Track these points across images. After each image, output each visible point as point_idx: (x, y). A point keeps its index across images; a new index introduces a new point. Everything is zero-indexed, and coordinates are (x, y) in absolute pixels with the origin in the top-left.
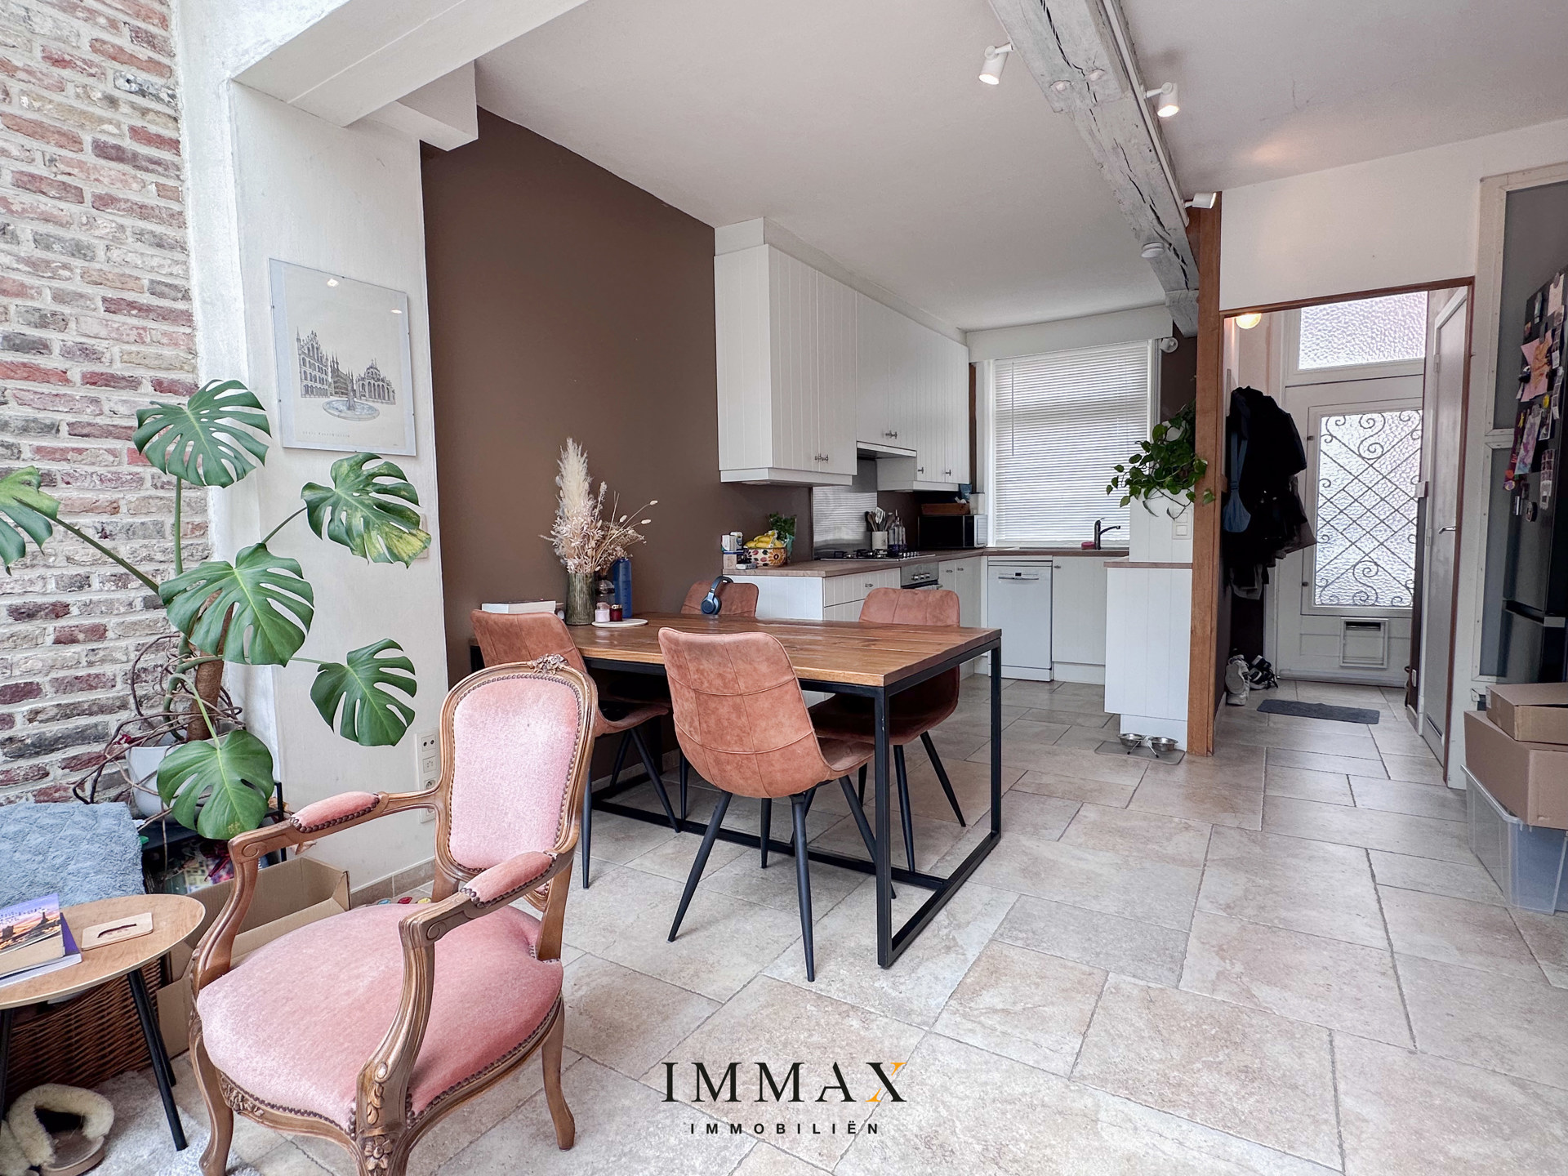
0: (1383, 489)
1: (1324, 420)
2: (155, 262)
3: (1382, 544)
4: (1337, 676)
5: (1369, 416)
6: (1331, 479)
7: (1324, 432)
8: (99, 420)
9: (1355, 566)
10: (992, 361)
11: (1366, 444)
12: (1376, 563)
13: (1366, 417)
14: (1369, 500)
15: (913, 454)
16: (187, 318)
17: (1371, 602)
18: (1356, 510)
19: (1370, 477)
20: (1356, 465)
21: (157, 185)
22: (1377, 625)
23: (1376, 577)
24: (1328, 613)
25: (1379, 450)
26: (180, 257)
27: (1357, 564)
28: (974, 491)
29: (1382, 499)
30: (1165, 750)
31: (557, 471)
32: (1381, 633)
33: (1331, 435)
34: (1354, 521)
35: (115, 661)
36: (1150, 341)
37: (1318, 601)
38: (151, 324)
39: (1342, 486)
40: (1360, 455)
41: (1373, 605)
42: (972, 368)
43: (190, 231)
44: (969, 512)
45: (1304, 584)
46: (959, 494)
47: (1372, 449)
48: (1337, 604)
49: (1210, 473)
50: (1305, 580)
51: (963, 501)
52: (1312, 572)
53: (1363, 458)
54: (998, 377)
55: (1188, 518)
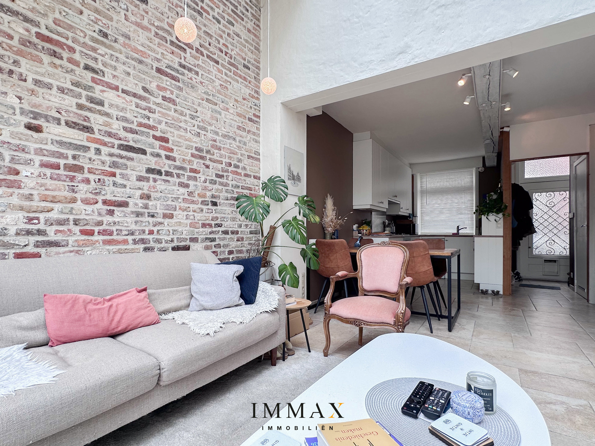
0: (555, 216)
1: (534, 194)
2: (255, 146)
3: (555, 234)
4: (541, 278)
5: (549, 193)
6: (537, 213)
7: (534, 198)
8: (246, 185)
9: (546, 242)
10: (419, 174)
11: (549, 202)
12: (553, 241)
13: (548, 193)
14: (550, 220)
15: (399, 203)
16: (258, 160)
17: (553, 254)
18: (546, 224)
19: (551, 213)
20: (546, 209)
21: (256, 127)
22: (555, 261)
23: (554, 245)
24: (539, 257)
25: (553, 204)
26: (259, 145)
27: (547, 241)
28: (413, 216)
29: (555, 220)
30: (496, 294)
31: (325, 203)
32: (556, 264)
33: (536, 199)
34: (546, 227)
35: (245, 247)
36: (475, 168)
37: (534, 253)
38: (254, 161)
39: (541, 216)
40: (547, 206)
41: (553, 255)
42: (413, 176)
43: (261, 138)
44: (413, 223)
45: (529, 248)
46: (409, 217)
47: (551, 203)
48: (541, 254)
49: (508, 208)
50: (530, 246)
51: (411, 219)
52: (532, 244)
53: (548, 206)
54: (421, 179)
55: (501, 222)
